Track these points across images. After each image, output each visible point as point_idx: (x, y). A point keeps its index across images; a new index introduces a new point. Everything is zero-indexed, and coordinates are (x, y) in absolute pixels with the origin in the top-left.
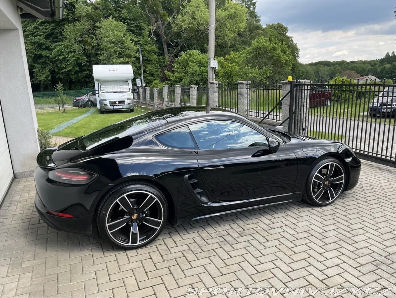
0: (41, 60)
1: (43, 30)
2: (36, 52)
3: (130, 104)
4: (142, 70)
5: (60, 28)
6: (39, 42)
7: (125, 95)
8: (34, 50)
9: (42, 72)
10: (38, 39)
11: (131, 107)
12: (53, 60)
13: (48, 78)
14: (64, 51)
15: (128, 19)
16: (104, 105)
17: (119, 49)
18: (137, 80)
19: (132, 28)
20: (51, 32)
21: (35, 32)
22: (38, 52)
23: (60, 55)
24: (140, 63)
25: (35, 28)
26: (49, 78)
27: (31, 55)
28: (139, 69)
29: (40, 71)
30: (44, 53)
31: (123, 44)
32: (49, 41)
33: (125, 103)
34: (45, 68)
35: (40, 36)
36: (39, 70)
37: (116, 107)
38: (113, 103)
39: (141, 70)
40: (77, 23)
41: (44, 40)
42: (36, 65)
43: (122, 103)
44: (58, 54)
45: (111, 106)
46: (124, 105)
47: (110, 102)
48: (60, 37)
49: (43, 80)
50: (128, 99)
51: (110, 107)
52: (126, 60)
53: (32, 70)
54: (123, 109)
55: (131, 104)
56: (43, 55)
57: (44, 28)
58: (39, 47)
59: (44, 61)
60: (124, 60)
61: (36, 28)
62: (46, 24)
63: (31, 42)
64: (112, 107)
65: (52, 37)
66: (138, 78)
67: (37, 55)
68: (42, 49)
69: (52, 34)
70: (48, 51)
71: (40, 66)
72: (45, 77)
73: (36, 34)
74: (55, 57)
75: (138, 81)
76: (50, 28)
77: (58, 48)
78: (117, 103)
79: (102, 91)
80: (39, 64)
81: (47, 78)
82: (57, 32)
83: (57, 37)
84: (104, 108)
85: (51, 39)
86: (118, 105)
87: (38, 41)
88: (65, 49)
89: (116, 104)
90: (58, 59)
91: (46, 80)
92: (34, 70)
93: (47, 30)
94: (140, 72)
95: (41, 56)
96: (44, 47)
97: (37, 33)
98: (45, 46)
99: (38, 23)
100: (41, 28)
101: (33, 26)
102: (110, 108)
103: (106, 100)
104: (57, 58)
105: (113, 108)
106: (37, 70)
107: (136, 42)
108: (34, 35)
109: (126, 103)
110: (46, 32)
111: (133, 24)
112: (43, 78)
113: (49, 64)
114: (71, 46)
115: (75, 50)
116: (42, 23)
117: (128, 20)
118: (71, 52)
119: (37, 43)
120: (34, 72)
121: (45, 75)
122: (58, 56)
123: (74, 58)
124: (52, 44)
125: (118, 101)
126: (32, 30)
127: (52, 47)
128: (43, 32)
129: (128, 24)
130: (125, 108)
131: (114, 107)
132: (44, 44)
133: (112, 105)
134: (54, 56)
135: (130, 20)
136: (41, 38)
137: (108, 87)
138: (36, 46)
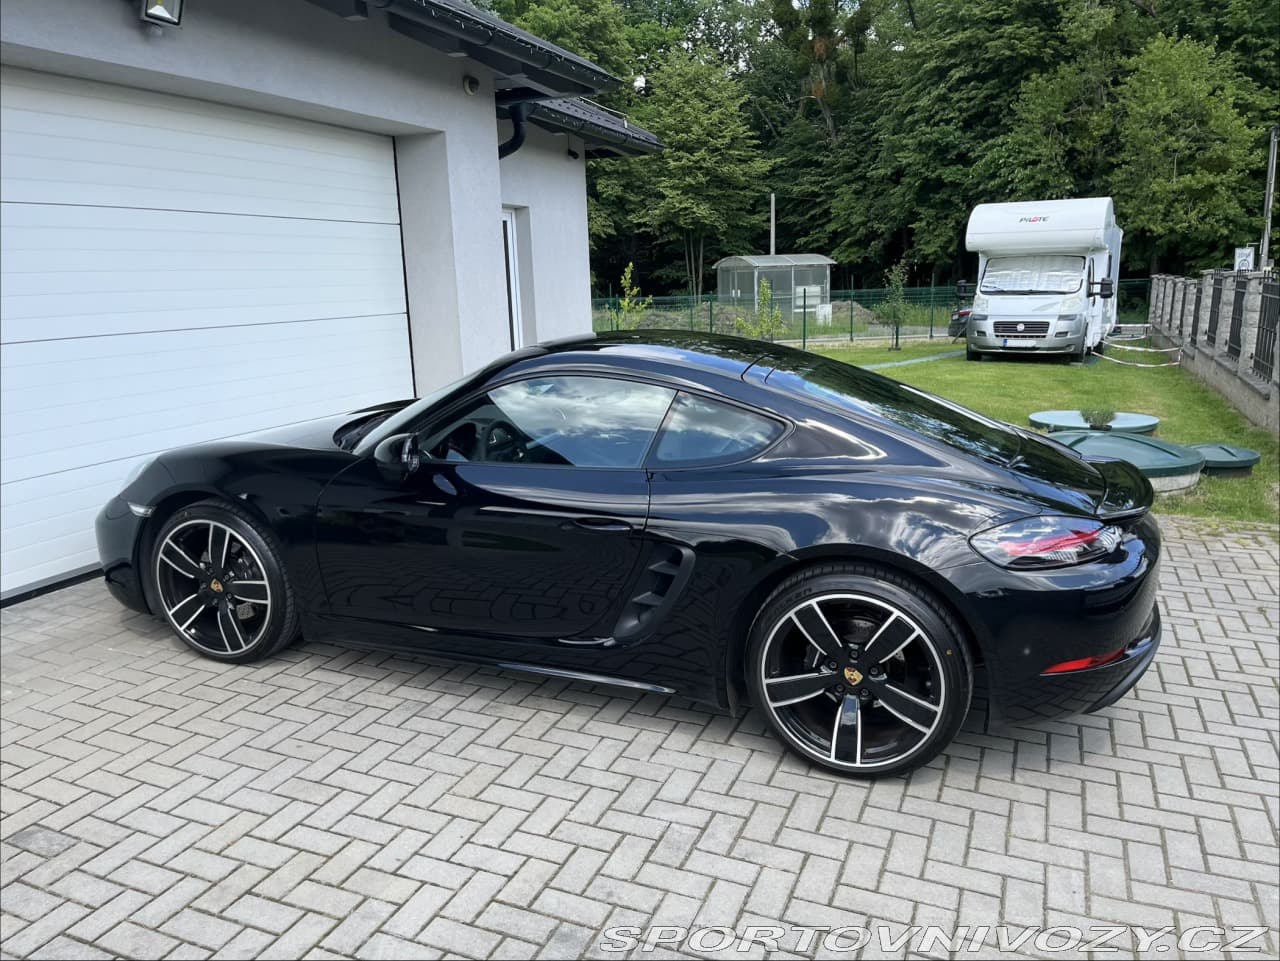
0: (937, 196)
1: (960, 104)
2: (927, 173)
3: (1066, 333)
4: (1270, 215)
5: (1011, 91)
6: (940, 141)
7: (1057, 303)
8: (924, 165)
9: (934, 230)
10: (939, 132)
11: (1069, 346)
12: (970, 194)
13: (947, 249)
14: (1005, 162)
15: (1246, 31)
16: (978, 332)
17: (1182, 143)
18: (1238, 251)
19: (1260, 63)
20: (981, 109)
21: (937, 113)
22: (933, 172)
23: (993, 176)
24: (1264, 187)
25: (940, 100)
26: (951, 250)
27: (912, 182)
28: (1257, 211)
29: (931, 227)
30: (949, 174)
31: (1202, 123)
32: (973, 134)
33: (1046, 331)
34: (946, 217)
35: (948, 122)
36: (929, 224)
37: (1012, 343)
38: (1005, 328)
39: (1262, 215)
40: (1064, 69)
41: (958, 133)
42: (921, 210)
43: (1038, 328)
44: (987, 174)
45: (997, 336)
46: (1044, 337)
47: (998, 326)
48: (1007, 121)
49: (932, 254)
50: (1062, 317)
51: (993, 340)
52: (1205, 179)
53: (910, 226)
54: (1038, 349)
55: (1069, 336)
56: (946, 181)
57: (965, 96)
58: (940, 157)
59: (945, 196)
60: (1193, 182)
61: (942, 98)
62: (972, 83)
63: (920, 144)
64: (999, 342)
65: (984, 123)
66: (1242, 246)
67: (930, 180)
68: (946, 163)
69: (986, 112)
70: (961, 167)
71: (932, 212)
72: (940, 247)
73: (938, 117)
74: (979, 184)
75: (1241, 255)
76: (982, 95)
77: (989, 156)
78: (1021, 327)
79: (983, 289)
80: (932, 207)
81: (944, 248)
82: (1000, 106)
83: (997, 122)
84: (975, 344)
85: (979, 128)
86: (1023, 337)
87: (939, 138)
88: (1009, 157)
89: (1016, 331)
90: (984, 190)
91: (940, 253)
92: (913, 226)
93: (972, 103)
94: (1256, 221)
95: (939, 184)
96: (952, 155)
97: (941, 113)
98: (956, 152)
99: (949, 85)
100: (955, 96)
101: (935, 93)
102: (992, 344)
103: (985, 318)
104: (981, 187)
105: (1002, 345)
106: (924, 223)
107: (1262, 111)
108: (932, 122)
109: (1051, 331)
110: (967, 110)
111: (1266, 46)
112: (934, 249)
113: (957, 205)
114: (1031, 145)
115: (1038, 158)
116: (963, 81)
117: (1245, 36)
118: (1025, 166)
119: (936, 143)
120: (913, 229)
121: (941, 238)
122: (986, 181)
123: (1032, 184)
124: (979, 143)
125: (1025, 323)
126: (929, 106)
127: (977, 154)
128: (961, 110)
129: (1244, 48)
130: (1046, 346)
131: (1005, 341)
132: (955, 147)
133: (1003, 336)
134: (975, 181)
135: (1259, 34)
136: (951, 127)
137: (1007, 275)
138: (930, 154)
